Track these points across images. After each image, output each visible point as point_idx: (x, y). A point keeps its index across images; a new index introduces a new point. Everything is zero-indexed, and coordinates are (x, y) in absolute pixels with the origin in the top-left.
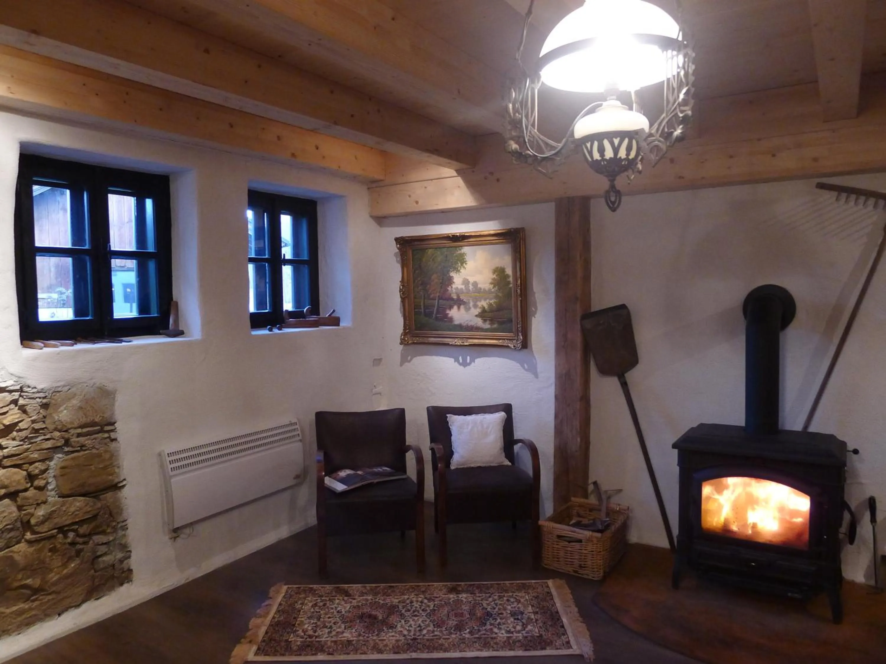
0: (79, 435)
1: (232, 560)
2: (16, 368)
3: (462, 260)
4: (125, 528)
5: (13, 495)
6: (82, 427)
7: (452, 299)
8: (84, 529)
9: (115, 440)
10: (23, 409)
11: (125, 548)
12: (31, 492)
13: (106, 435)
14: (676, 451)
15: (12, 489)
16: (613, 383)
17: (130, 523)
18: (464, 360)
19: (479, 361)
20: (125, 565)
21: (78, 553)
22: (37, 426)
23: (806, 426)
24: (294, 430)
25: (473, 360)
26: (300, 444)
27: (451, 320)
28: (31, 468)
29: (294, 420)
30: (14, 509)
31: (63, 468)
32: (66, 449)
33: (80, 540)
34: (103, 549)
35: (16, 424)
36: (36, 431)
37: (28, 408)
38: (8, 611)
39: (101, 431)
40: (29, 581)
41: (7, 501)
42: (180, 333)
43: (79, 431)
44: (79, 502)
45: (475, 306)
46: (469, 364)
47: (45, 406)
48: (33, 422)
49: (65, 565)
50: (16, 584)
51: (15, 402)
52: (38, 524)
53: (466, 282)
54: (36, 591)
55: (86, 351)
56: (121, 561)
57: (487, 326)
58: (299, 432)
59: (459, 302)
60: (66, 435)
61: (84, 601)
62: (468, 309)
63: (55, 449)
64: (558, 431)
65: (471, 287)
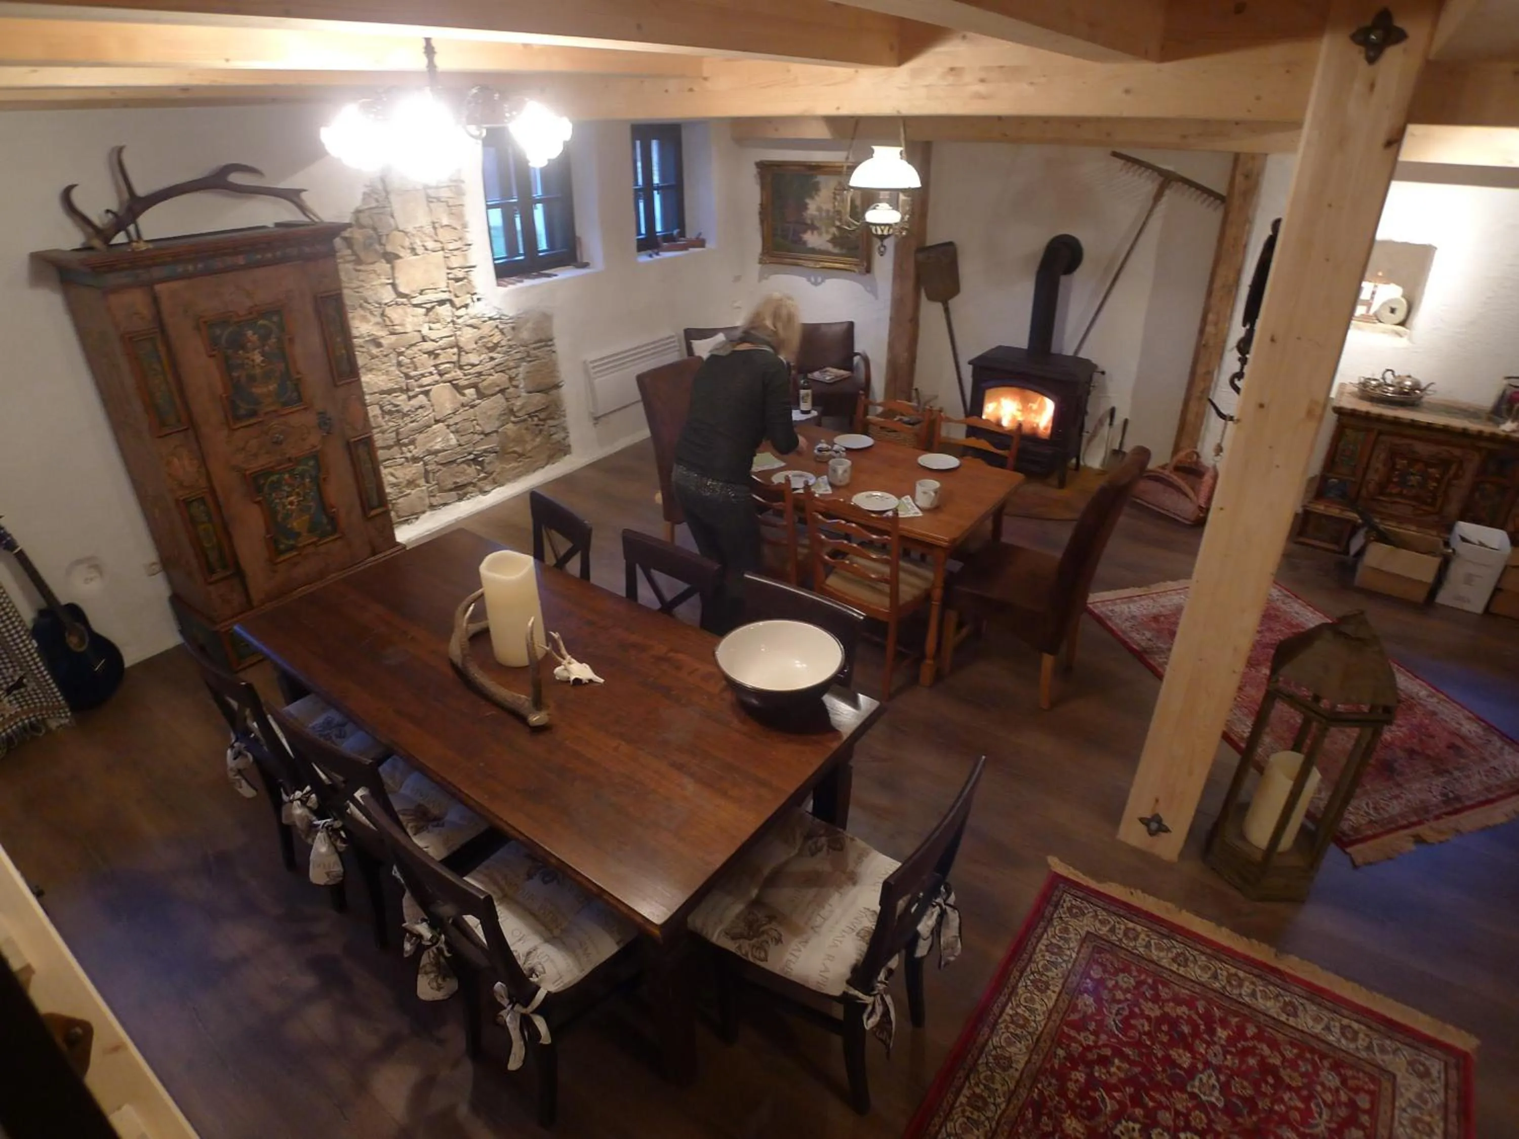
0: (534, 349)
1: (632, 443)
2: (497, 303)
3: (816, 188)
4: (564, 416)
5: (502, 391)
6: (536, 343)
7: (806, 224)
8: (542, 415)
9: (554, 352)
10: (502, 331)
11: (565, 429)
12: (511, 390)
13: (549, 348)
14: (971, 367)
15: (502, 387)
16: (938, 307)
17: (568, 411)
18: (816, 280)
19: (829, 282)
20: (566, 441)
21: (541, 431)
22: (511, 343)
23: (1077, 351)
24: (674, 342)
25: (823, 281)
26: (676, 353)
27: (805, 243)
28: (509, 372)
29: (673, 334)
30: (503, 400)
31: (528, 372)
32: (529, 359)
33: (542, 423)
34: (553, 430)
35: (499, 343)
36: (510, 347)
37: (505, 331)
38: (508, 467)
39: (547, 346)
40: (516, 449)
41: (499, 395)
42: (585, 265)
43: (534, 346)
44: (538, 397)
45: (827, 232)
46: (820, 284)
47: (513, 328)
48: (509, 340)
49: (533, 440)
50: (511, 450)
51: (497, 327)
52: (519, 410)
53: (819, 209)
54: (521, 455)
55: (533, 286)
56: (564, 439)
57: (836, 251)
58: (676, 344)
59: (813, 228)
60: (528, 349)
61: (547, 464)
62: (820, 234)
63: (522, 359)
64: (891, 346)
65: (824, 214)
